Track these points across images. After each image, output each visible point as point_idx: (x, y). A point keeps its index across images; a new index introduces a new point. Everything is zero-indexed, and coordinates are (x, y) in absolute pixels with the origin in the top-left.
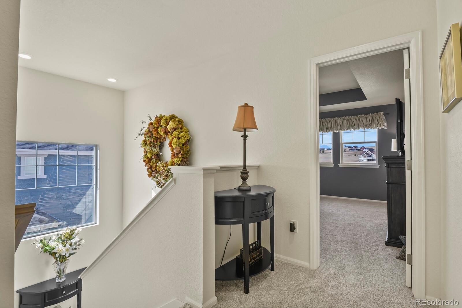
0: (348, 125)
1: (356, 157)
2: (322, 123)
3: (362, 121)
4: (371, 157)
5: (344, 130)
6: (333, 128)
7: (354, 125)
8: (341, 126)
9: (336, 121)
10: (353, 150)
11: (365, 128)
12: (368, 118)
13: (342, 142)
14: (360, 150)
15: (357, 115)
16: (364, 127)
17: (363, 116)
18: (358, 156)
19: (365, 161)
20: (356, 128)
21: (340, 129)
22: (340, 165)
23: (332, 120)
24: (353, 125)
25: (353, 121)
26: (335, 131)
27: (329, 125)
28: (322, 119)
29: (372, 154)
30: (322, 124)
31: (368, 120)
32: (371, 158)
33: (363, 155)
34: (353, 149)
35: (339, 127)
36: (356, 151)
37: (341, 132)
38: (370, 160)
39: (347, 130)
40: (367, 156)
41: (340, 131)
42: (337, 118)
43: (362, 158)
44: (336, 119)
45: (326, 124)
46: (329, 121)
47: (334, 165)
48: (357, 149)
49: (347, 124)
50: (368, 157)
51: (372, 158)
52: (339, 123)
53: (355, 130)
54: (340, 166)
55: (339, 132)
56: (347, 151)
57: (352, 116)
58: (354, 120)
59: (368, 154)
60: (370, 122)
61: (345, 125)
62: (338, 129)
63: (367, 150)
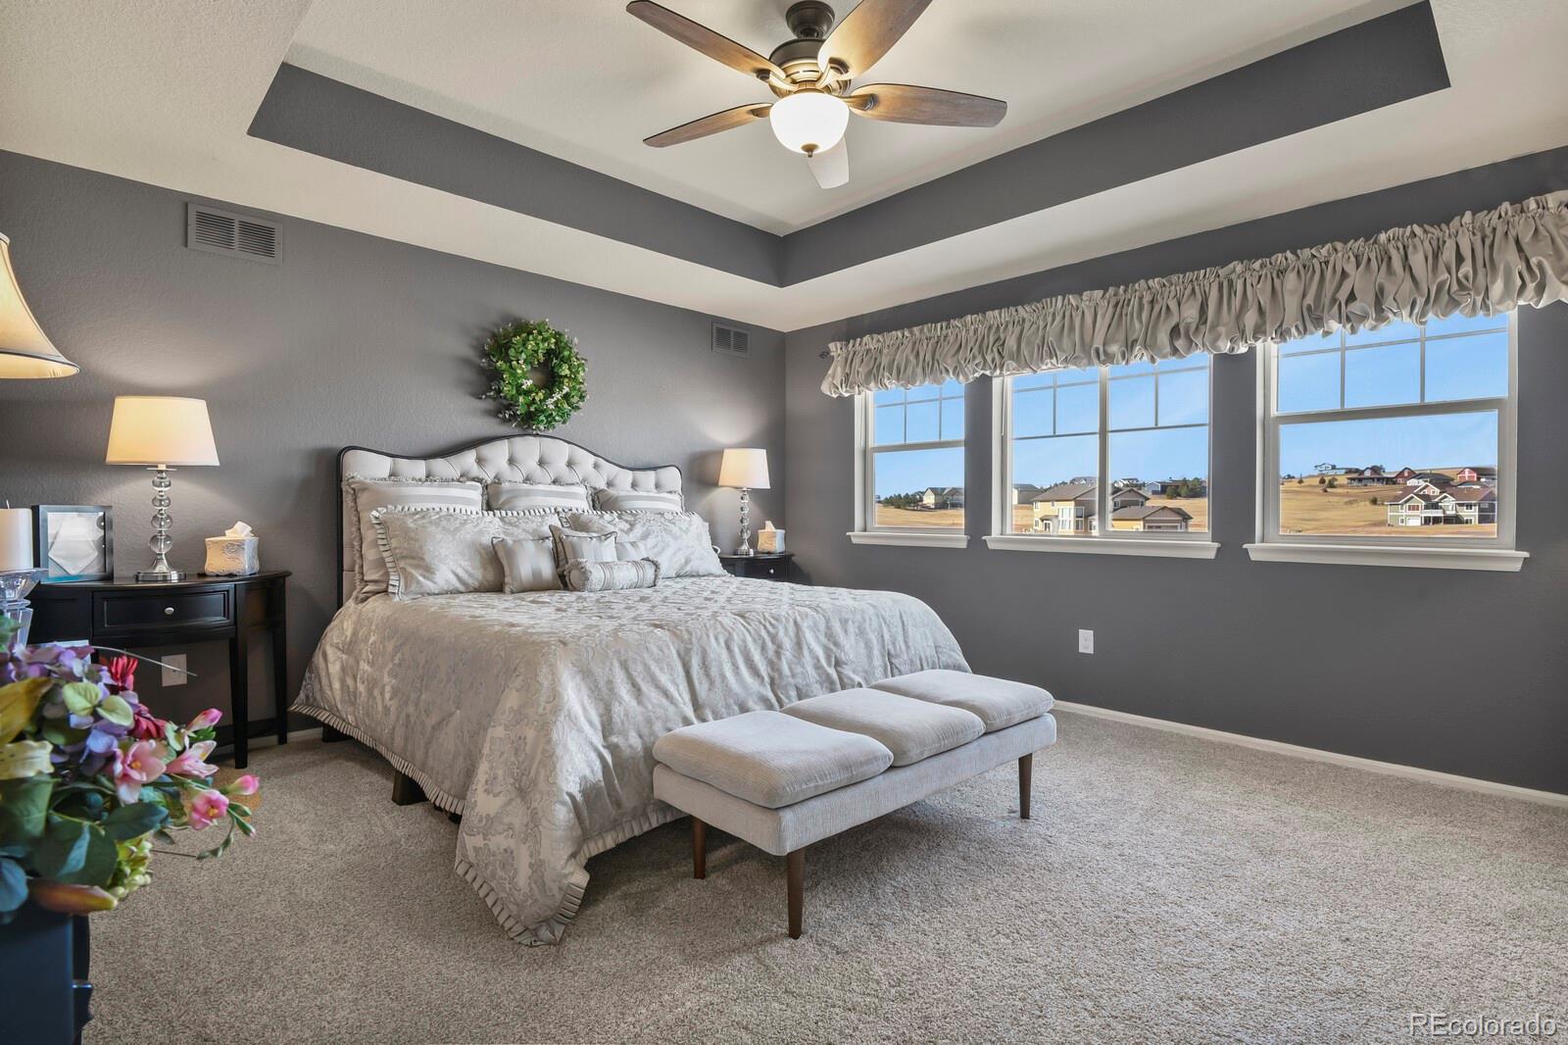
0: (1309, 300)
1: (1376, 507)
2: (1152, 302)
3: (1407, 266)
4: (1441, 508)
5: (1282, 334)
6: (1213, 328)
7: (1352, 297)
8: (1261, 311)
9: (1231, 283)
10: (1364, 482)
11: (1423, 314)
12: (1450, 245)
13: (1274, 412)
14: (1394, 483)
15: (1370, 234)
16: (1420, 301)
17: (1414, 235)
18: (1383, 504)
19: (1415, 522)
20: (1364, 318)
21: (1259, 331)
22: (1257, 551)
23: (1209, 279)
24: (1343, 296)
25: (1344, 275)
26: (1225, 347)
27: (1191, 313)
28: (1150, 282)
29: (1445, 497)
30: (1146, 307)
31: (1448, 254)
32: (1438, 513)
33: (1406, 502)
34: (1367, 479)
35: (1251, 318)
36: (1378, 486)
37: (1268, 350)
38: (1436, 520)
39: (1304, 331)
40: (1424, 503)
41: (1259, 345)
42: (1239, 268)
43: (1404, 512)
44: (1234, 271)
45: (1173, 305)
46: (1193, 289)
47: (1219, 549)
48: (1383, 479)
49: (1304, 296)
50: (1426, 507)
51: (1444, 513)
52: (1255, 294)
53: (1353, 330)
54: (1254, 557)
55: (1252, 351)
56: (1342, 486)
57: (1339, 245)
58: (1350, 268)
59: (1425, 497)
60: (1467, 268)
61: (1291, 304)
62: (1243, 332)
63: (1422, 483)
